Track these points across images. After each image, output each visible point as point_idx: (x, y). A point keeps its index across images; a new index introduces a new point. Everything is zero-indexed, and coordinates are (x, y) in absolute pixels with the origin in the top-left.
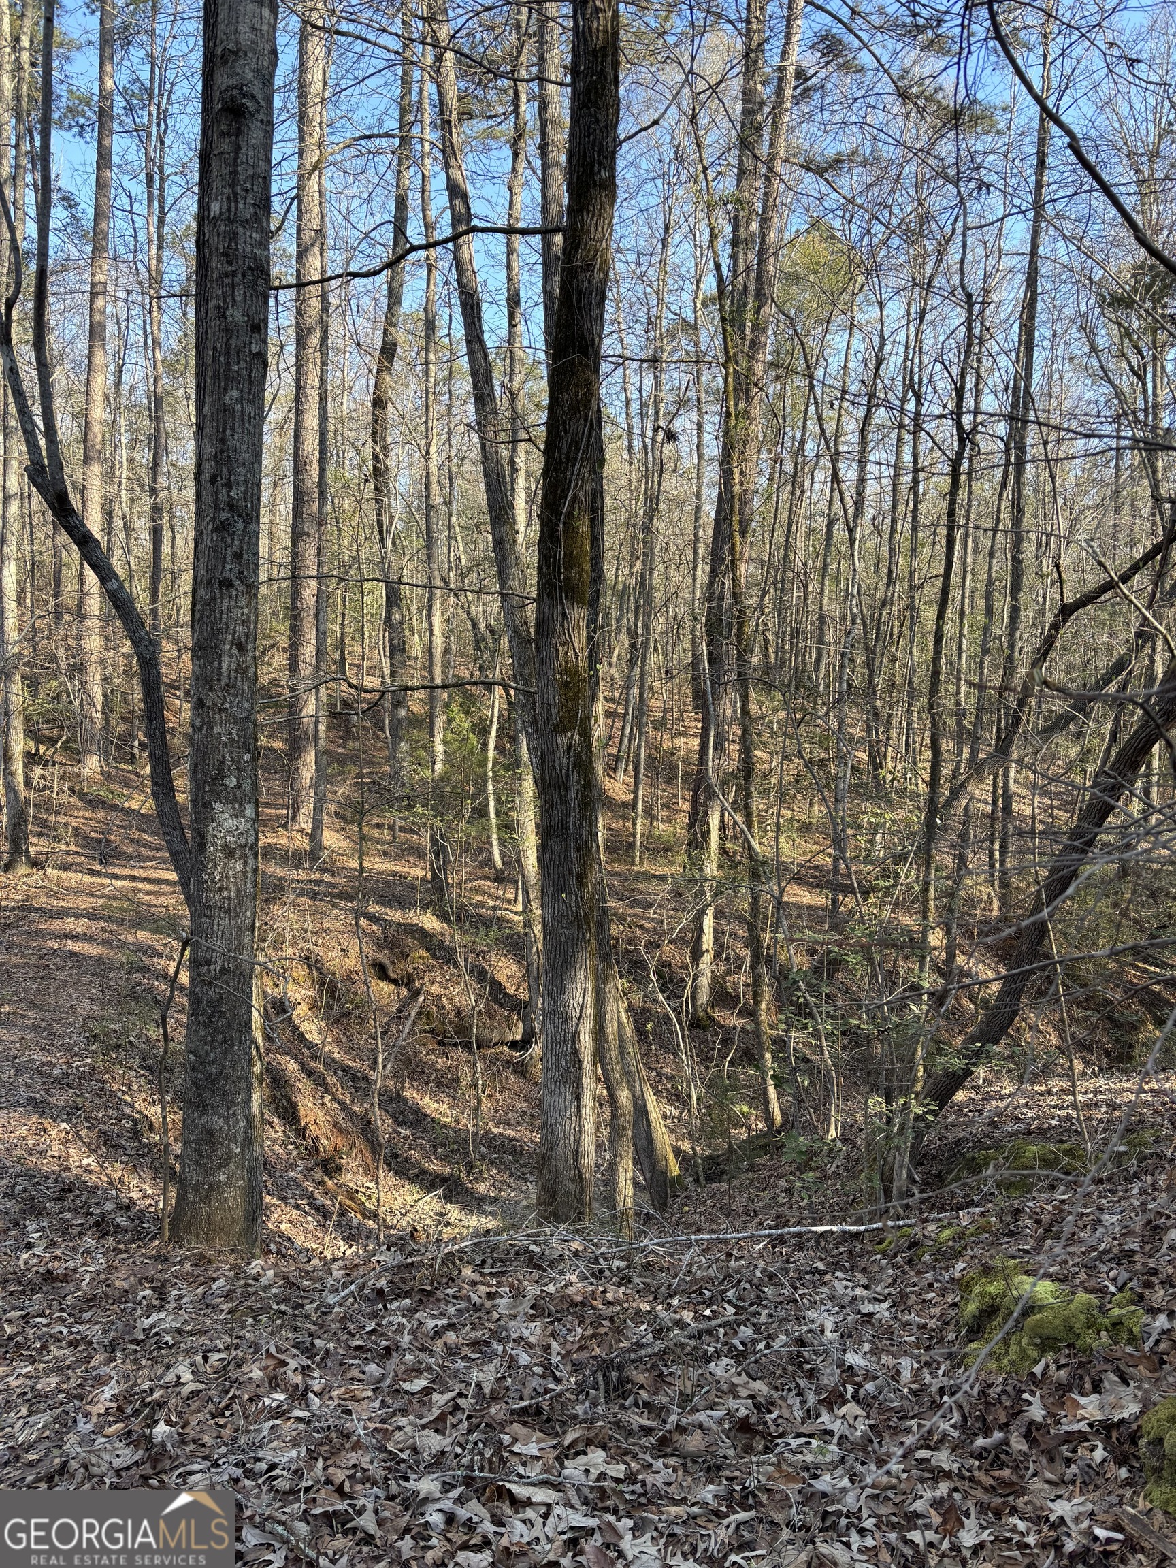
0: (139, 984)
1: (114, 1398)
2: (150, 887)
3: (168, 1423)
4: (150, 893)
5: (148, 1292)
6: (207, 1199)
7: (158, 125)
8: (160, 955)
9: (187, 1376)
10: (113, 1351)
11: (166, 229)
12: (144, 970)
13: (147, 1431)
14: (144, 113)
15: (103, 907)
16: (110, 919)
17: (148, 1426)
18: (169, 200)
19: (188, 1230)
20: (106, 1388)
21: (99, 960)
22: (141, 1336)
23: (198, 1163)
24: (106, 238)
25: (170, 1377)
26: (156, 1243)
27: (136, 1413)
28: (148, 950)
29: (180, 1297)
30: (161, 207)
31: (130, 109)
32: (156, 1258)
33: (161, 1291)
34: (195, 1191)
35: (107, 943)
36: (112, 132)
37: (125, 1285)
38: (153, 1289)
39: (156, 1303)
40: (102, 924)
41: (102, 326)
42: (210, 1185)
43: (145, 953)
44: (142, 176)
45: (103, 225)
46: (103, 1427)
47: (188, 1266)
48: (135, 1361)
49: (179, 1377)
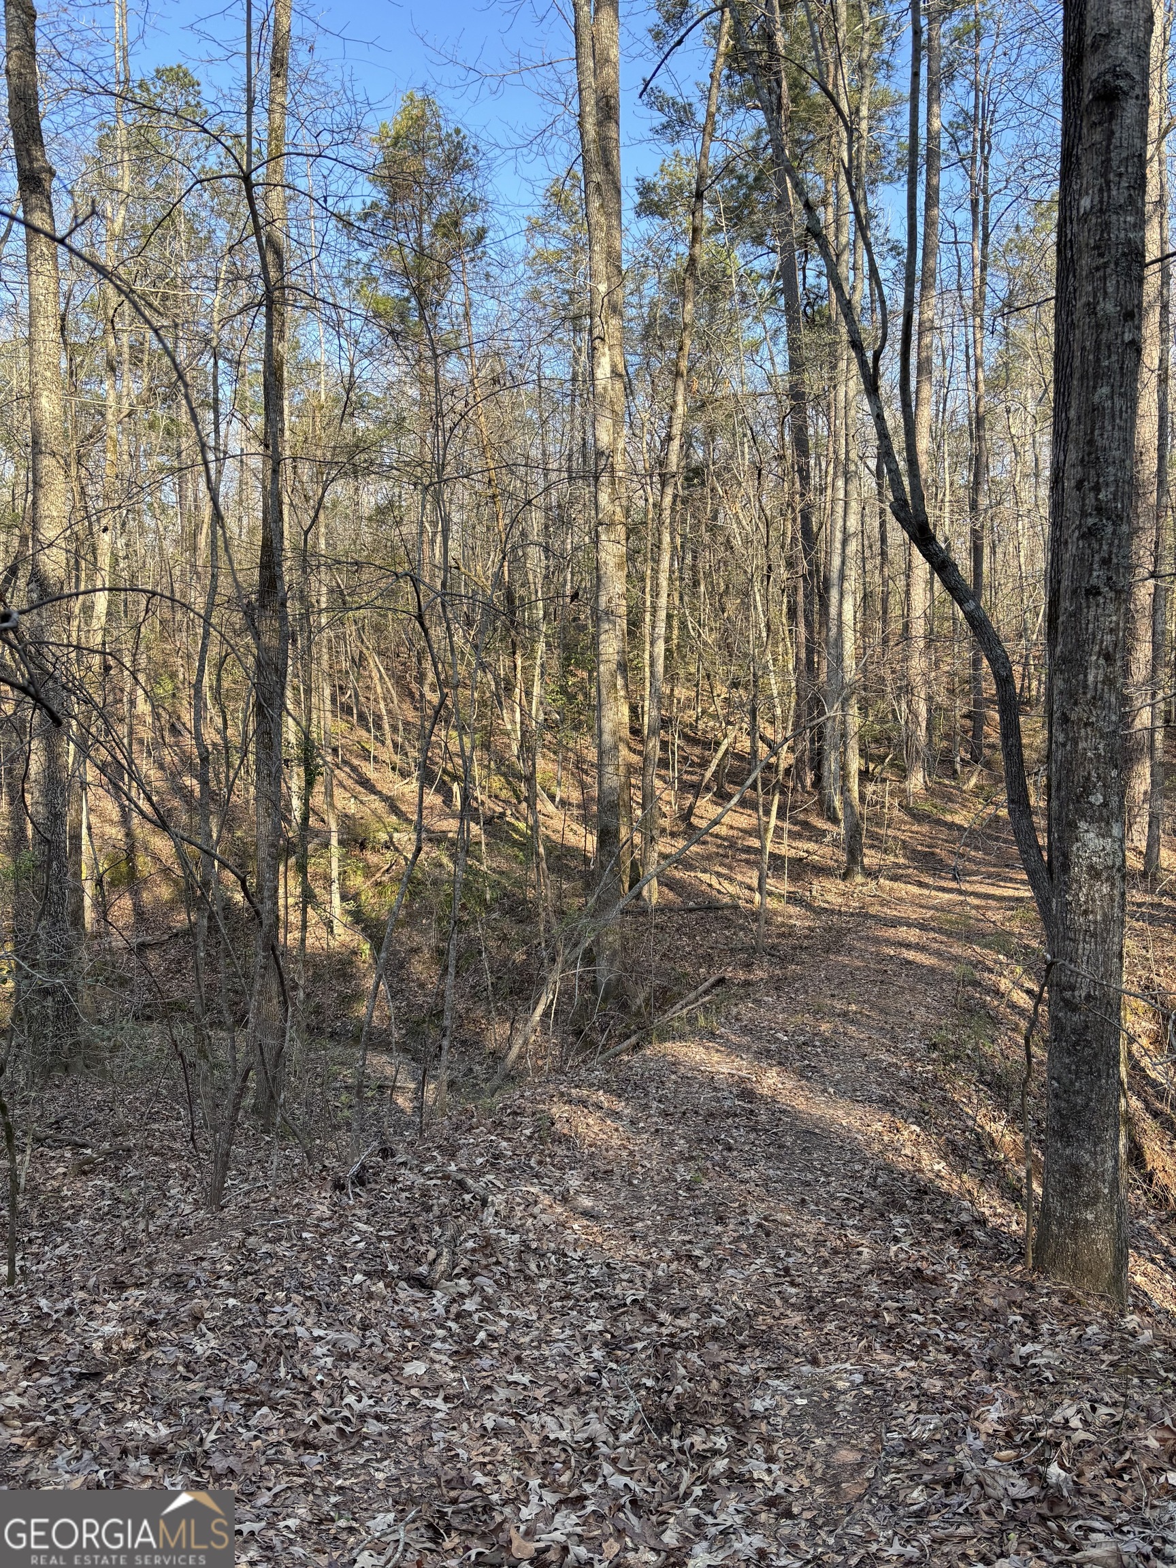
0: (972, 998)
1: (1000, 1421)
2: (976, 902)
3: (1062, 1466)
4: (977, 907)
5: (1019, 1318)
6: (1074, 1236)
7: (983, 148)
8: (991, 971)
9: (1075, 1422)
10: (991, 1370)
11: (990, 249)
12: (976, 984)
13: (1041, 1468)
14: (969, 141)
15: (932, 918)
16: (940, 931)
17: (1042, 1463)
18: (993, 219)
19: (1053, 1262)
20: (992, 1409)
21: (932, 970)
22: (1018, 1363)
23: (1062, 1195)
24: (933, 276)
25: (1058, 1417)
26: (1019, 1268)
27: (1026, 1444)
28: (979, 965)
29: (1053, 1334)
30: (985, 228)
31: (955, 141)
32: (1021, 1284)
33: (1032, 1319)
34: (1060, 1225)
35: (938, 954)
36: (939, 170)
37: (994, 1304)
38: (1023, 1316)
39: (1028, 1331)
40: (932, 935)
41: (929, 360)
42: (1076, 1221)
43: (975, 967)
44: (968, 205)
45: (931, 263)
46: (993, 1449)
47: (1055, 1301)
48: (1017, 1388)
49: (1067, 1421)
